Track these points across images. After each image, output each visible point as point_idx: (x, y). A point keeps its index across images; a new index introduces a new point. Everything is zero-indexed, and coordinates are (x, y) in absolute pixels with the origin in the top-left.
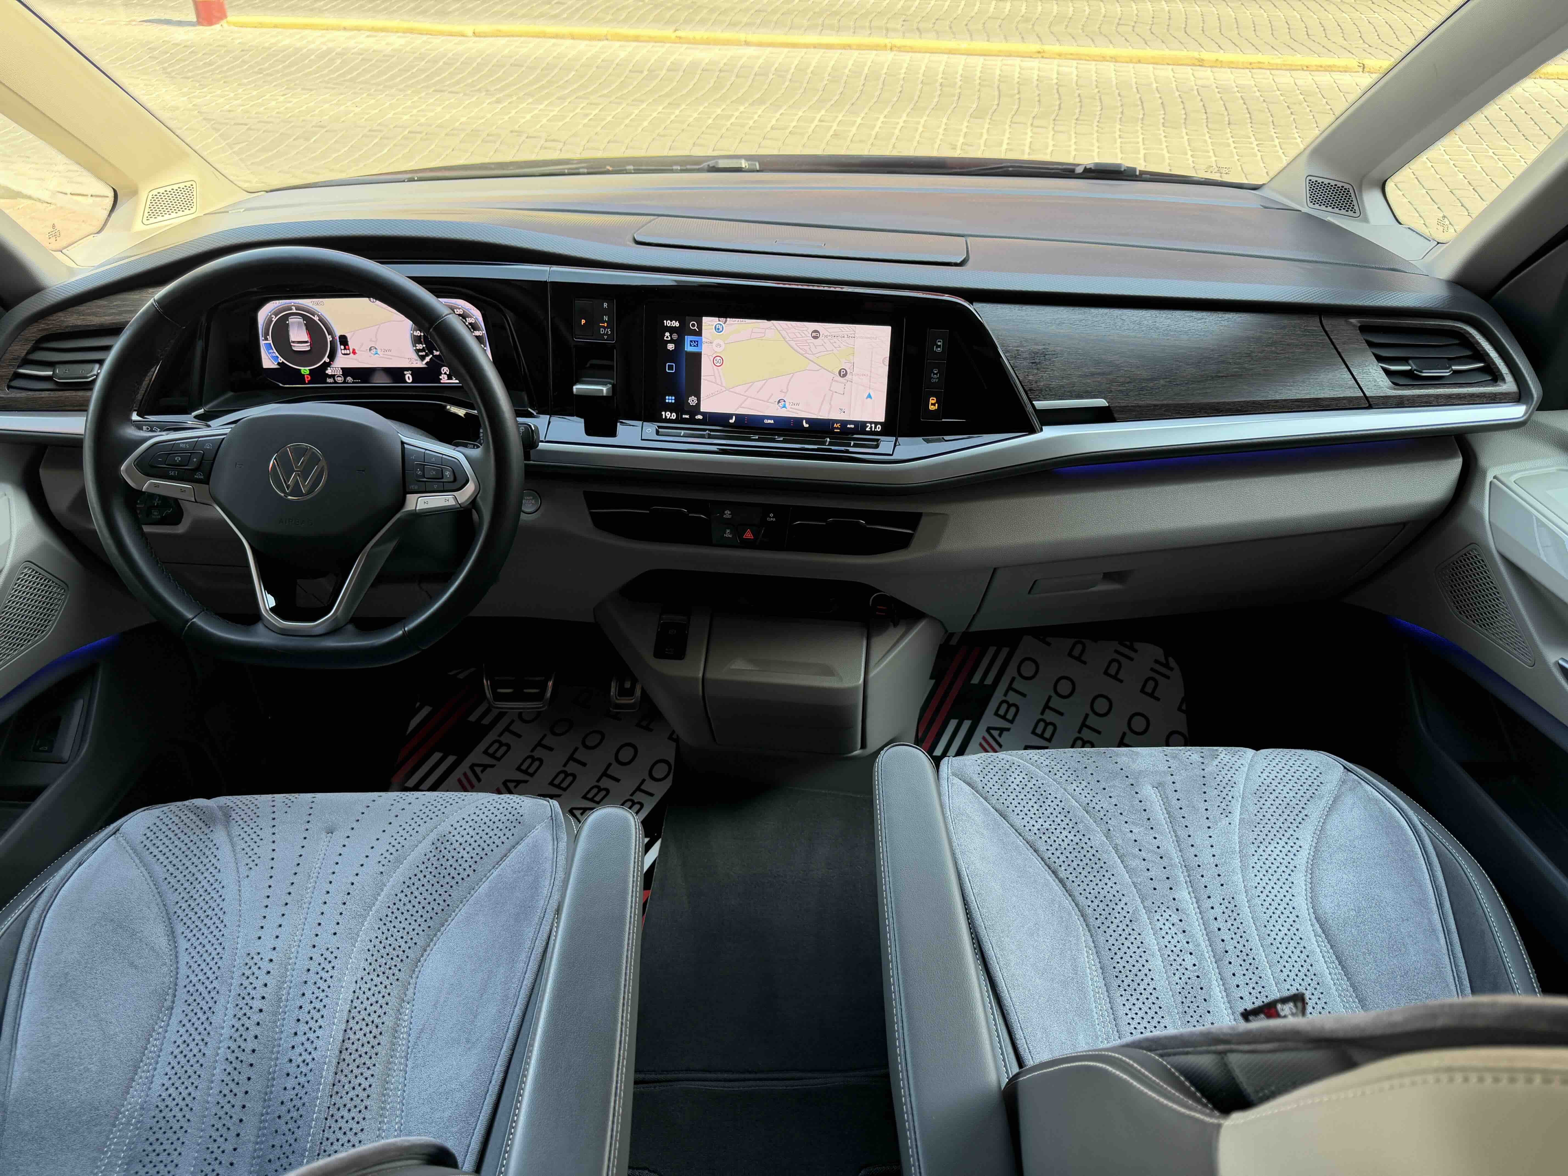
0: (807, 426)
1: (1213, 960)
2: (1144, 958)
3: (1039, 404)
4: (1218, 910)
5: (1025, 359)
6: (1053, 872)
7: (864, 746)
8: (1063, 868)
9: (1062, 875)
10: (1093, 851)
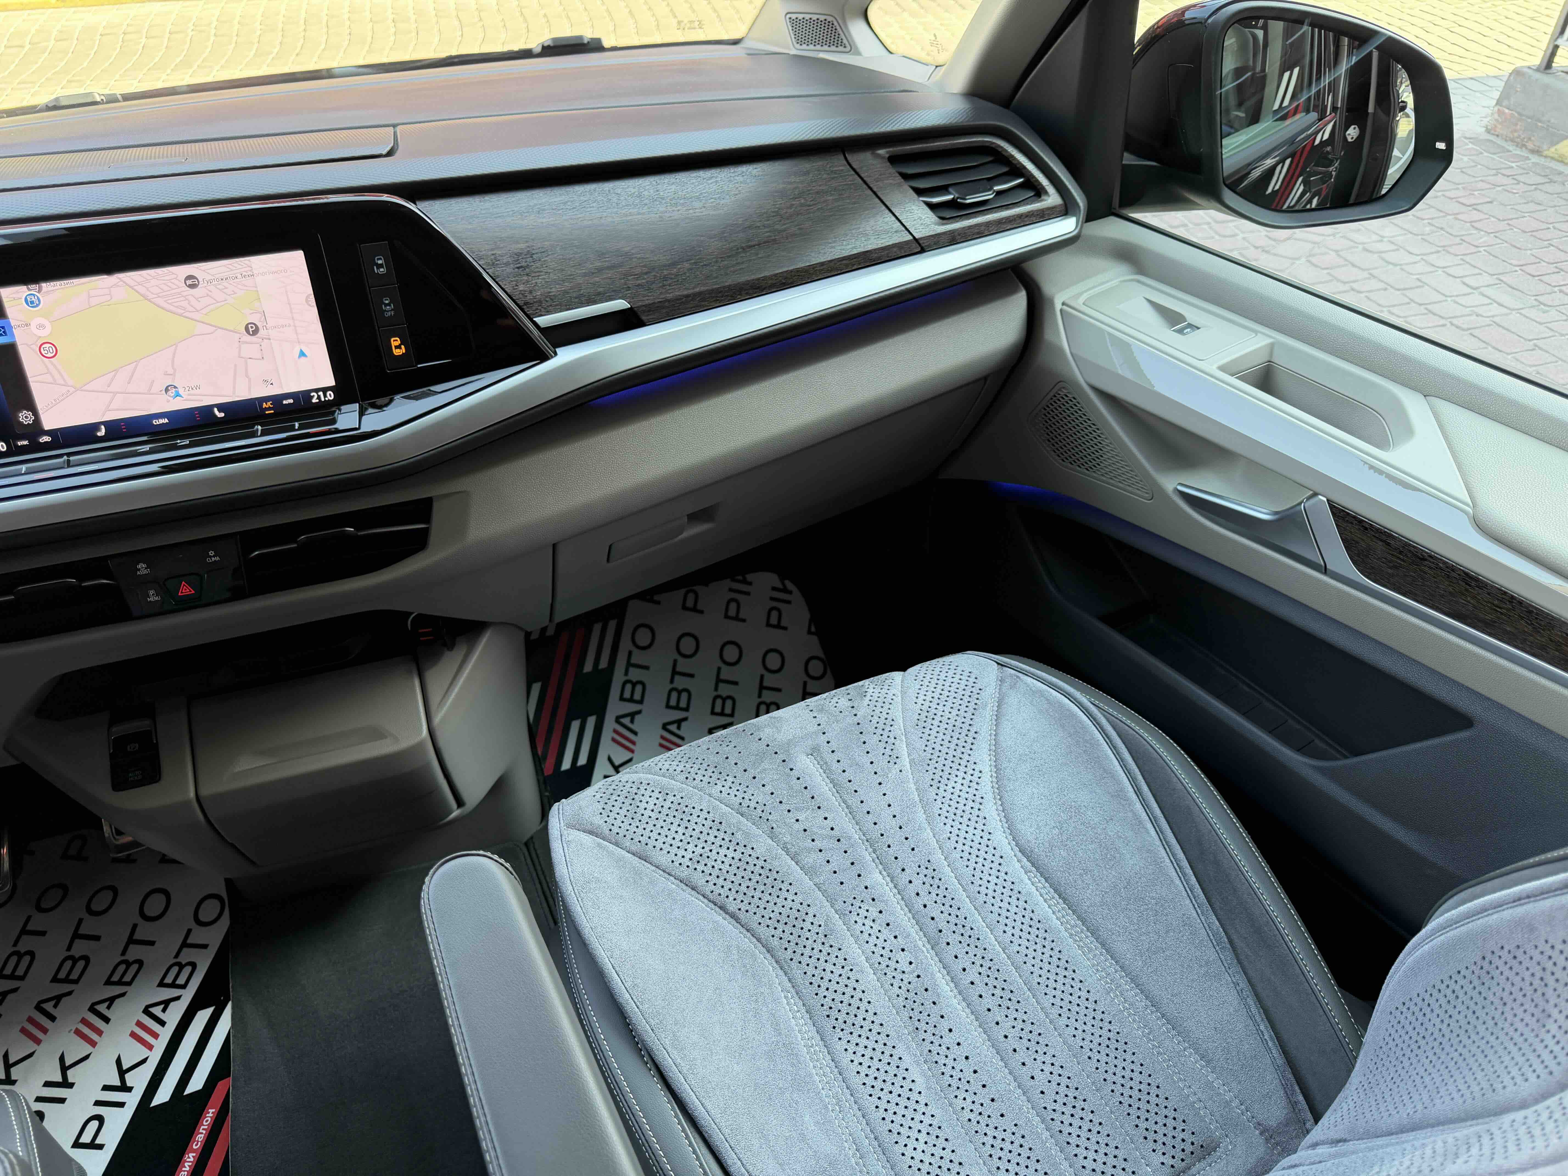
0: (222, 415)
1: (929, 946)
2: (853, 979)
3: (544, 321)
4: (917, 882)
5: (507, 264)
6: (721, 908)
7: (460, 803)
8: (731, 898)
9: (732, 907)
10: (760, 863)
